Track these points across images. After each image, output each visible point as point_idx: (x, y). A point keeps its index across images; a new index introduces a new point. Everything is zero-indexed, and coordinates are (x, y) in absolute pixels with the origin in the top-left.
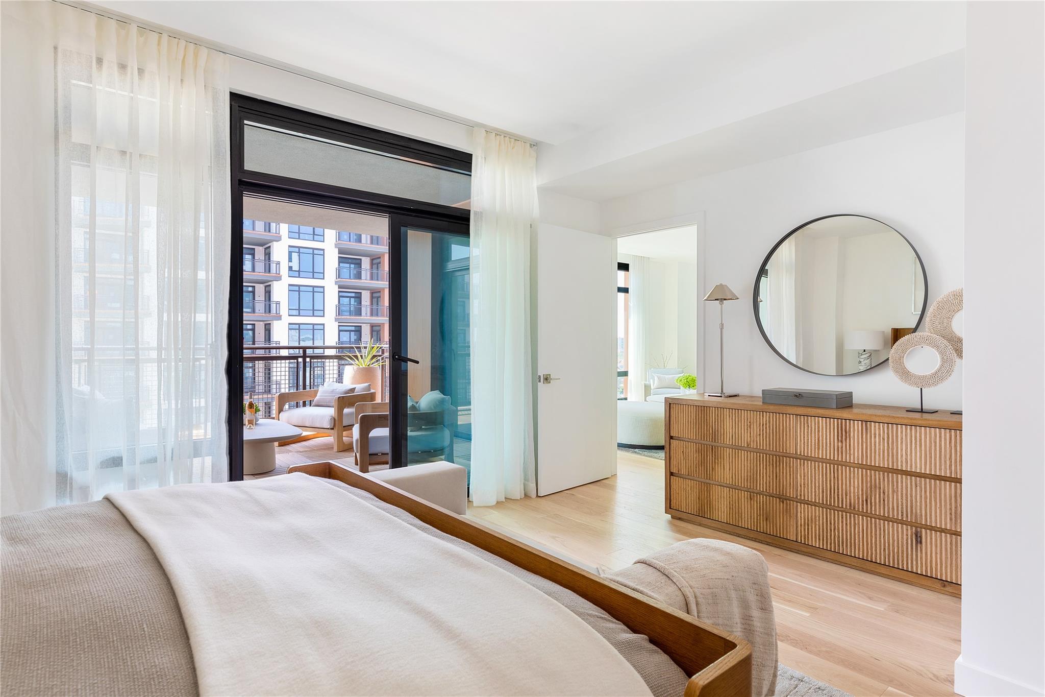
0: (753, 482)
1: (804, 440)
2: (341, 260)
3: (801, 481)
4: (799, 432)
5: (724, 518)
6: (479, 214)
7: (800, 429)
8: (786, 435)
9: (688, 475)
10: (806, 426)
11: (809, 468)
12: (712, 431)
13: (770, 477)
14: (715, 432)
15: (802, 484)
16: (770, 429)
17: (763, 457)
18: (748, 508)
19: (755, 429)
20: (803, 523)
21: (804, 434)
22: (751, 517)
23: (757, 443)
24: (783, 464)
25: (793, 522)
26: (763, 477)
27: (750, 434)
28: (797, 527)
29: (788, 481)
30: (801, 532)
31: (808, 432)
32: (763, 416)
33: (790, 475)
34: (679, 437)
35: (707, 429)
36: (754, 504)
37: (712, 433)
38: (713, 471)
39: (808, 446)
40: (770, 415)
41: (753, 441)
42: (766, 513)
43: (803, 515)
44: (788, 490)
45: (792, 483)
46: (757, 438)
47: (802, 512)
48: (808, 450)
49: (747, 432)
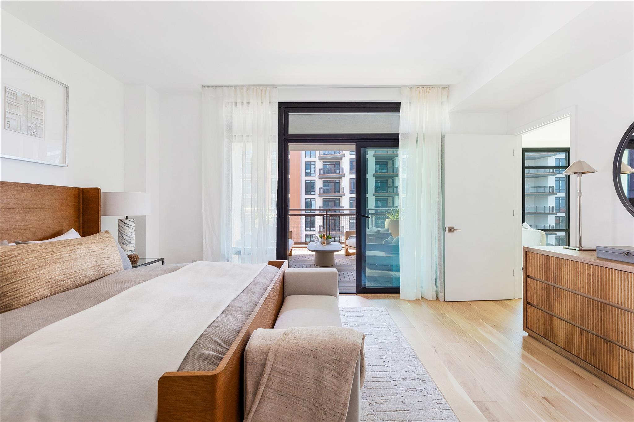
0: (583, 321)
1: (625, 292)
2: (377, 163)
3: (622, 329)
4: (620, 285)
5: (562, 344)
6: (406, 136)
7: (621, 282)
8: (609, 286)
9: (538, 306)
10: (626, 280)
11: (629, 318)
12: (553, 275)
13: (596, 319)
14: (555, 276)
15: (623, 331)
16: (596, 279)
17: (590, 302)
18: (579, 341)
19: (584, 278)
20: (624, 365)
21: (625, 287)
22: (581, 349)
23: (586, 289)
24: (607, 311)
25: (615, 363)
26: (591, 318)
27: (581, 281)
28: (619, 368)
29: (611, 326)
30: (622, 373)
31: (628, 286)
32: (590, 268)
33: (613, 321)
34: (533, 277)
35: (550, 273)
36: (583, 339)
37: (553, 277)
38: (554, 306)
39: (628, 298)
40: (596, 267)
41: (583, 287)
42: (594, 350)
43: (624, 358)
44: (611, 334)
45: (614, 329)
46: (585, 285)
47: (624, 356)
48: (628, 302)
49: (578, 279)
